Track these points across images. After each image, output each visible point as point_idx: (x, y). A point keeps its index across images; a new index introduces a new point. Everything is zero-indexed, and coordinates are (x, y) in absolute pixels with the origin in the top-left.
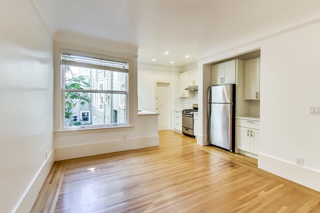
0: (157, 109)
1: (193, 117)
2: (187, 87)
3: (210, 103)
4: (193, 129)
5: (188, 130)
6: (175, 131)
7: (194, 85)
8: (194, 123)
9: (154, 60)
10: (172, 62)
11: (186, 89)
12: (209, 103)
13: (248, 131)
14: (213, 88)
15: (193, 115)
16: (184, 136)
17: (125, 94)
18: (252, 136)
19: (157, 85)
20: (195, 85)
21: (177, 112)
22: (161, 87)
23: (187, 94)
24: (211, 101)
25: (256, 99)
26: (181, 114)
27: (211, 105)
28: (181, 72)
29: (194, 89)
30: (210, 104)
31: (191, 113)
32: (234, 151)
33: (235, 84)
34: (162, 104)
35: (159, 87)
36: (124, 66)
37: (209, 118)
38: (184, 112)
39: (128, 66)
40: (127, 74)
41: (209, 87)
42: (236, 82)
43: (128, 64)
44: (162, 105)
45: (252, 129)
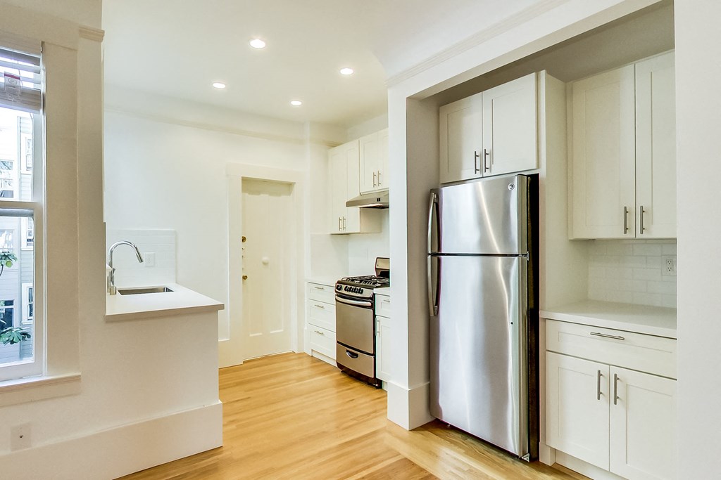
0: (245, 278)
1: (373, 307)
2: (354, 196)
3: (437, 255)
4: (374, 355)
5: (357, 355)
6: (315, 355)
7: (377, 188)
8: (377, 330)
9: (219, 86)
10: (296, 103)
11: (349, 204)
12: (433, 255)
13: (600, 375)
14: (446, 192)
15: (373, 298)
16: (343, 377)
17: (32, 215)
18: (616, 398)
19: (244, 190)
20: (380, 187)
21: (320, 287)
22: (262, 195)
23: (354, 220)
24: (439, 248)
25: (622, 236)
26: (331, 295)
27: (439, 261)
28: (333, 145)
29: (379, 200)
30: (436, 259)
31: (367, 293)
32: (534, 460)
33: (538, 174)
34: (265, 259)
35: (250, 196)
36: (15, 72)
37: (432, 315)
38: (344, 286)
39: (42, 76)
40: (41, 116)
41: (432, 190)
42: (538, 166)
43: (42, 66)
44: (265, 264)
45: (614, 370)
